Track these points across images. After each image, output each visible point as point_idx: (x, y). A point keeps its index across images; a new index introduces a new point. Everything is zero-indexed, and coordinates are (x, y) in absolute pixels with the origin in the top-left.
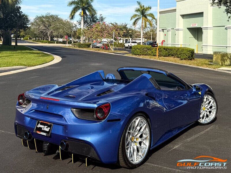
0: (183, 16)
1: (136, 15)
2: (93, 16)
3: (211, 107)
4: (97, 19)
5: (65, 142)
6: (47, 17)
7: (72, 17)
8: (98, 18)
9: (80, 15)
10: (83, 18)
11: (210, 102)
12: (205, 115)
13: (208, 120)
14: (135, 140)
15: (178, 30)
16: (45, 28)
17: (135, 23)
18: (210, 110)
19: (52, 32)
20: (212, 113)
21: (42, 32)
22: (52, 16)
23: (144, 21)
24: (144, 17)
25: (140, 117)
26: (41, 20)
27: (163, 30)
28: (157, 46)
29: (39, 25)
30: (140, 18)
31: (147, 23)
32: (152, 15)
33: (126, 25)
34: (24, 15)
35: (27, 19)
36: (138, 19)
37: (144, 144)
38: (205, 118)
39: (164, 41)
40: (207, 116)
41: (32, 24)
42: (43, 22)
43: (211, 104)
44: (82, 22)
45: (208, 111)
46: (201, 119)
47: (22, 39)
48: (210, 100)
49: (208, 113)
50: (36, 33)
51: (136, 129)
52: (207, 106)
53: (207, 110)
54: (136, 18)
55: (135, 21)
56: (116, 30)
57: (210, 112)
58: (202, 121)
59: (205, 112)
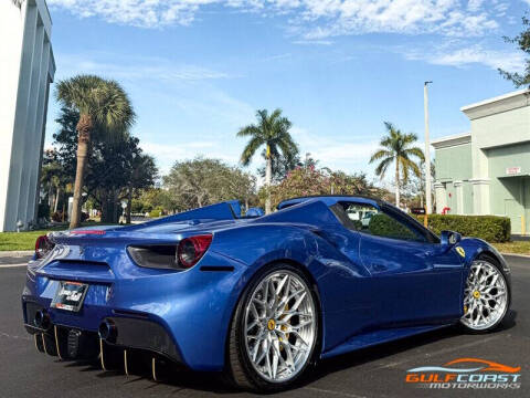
0: (488, 151)
1: (382, 152)
2: (290, 156)
3: (494, 292)
4: (300, 164)
5: (110, 322)
6: (197, 164)
7: (247, 160)
8: (302, 161)
9: (263, 155)
10: (269, 161)
11: (490, 279)
12: (481, 309)
13: (488, 323)
14: (279, 329)
15: (477, 182)
16: (191, 188)
17: (380, 170)
18: (491, 297)
19: (206, 197)
20: (496, 307)
21: (186, 196)
22: (207, 162)
23: (400, 165)
24: (400, 158)
25: (289, 274)
26: (184, 170)
27: (444, 184)
28: (424, 213)
29: (181, 181)
30: (392, 159)
31: (410, 171)
32: (418, 152)
33: (364, 177)
34: (146, 157)
35: (152, 164)
36: (388, 160)
37: (303, 342)
38: (479, 317)
39: (449, 209)
40: (486, 313)
41: (166, 180)
42: (189, 174)
43: (493, 283)
44: (268, 171)
45: (487, 300)
46: (470, 320)
47: (147, 214)
48: (491, 273)
49: (487, 306)
50: (173, 199)
51: (280, 300)
52: (483, 287)
53: (483, 297)
54: (383, 158)
55: (382, 165)
56: (339, 183)
57: (492, 303)
58: (474, 324)
59: (480, 303)
